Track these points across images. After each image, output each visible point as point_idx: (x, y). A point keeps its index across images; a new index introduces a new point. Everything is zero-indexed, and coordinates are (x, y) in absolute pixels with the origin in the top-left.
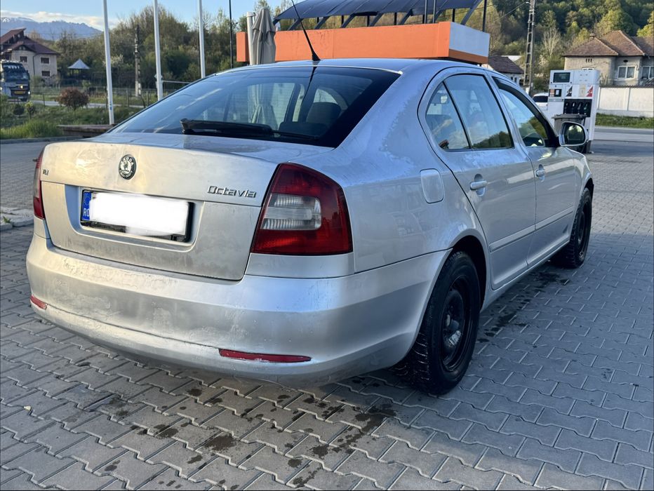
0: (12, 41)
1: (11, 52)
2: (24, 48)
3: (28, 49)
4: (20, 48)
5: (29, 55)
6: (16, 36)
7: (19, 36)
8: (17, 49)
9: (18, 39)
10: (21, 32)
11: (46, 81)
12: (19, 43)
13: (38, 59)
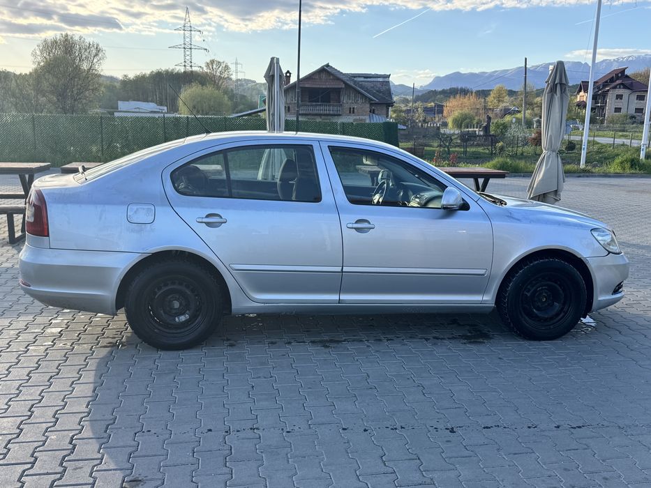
0: (612, 80)
1: (608, 91)
2: (622, 86)
3: (625, 87)
4: (618, 87)
5: (625, 93)
6: (617, 75)
7: (620, 75)
8: (615, 88)
9: (618, 78)
10: (623, 71)
11: (638, 118)
12: (618, 82)
13: (634, 97)
